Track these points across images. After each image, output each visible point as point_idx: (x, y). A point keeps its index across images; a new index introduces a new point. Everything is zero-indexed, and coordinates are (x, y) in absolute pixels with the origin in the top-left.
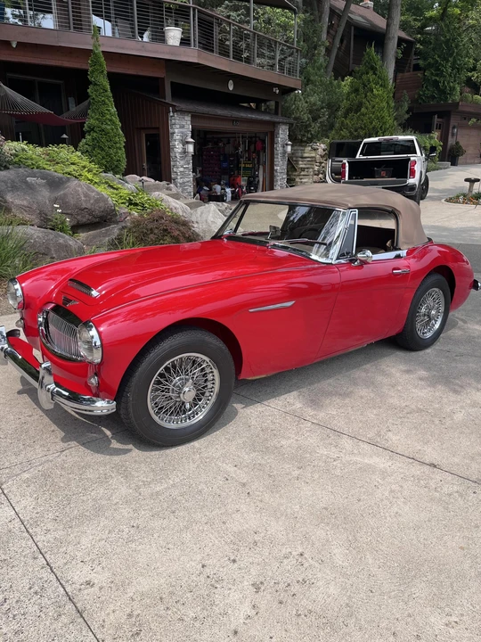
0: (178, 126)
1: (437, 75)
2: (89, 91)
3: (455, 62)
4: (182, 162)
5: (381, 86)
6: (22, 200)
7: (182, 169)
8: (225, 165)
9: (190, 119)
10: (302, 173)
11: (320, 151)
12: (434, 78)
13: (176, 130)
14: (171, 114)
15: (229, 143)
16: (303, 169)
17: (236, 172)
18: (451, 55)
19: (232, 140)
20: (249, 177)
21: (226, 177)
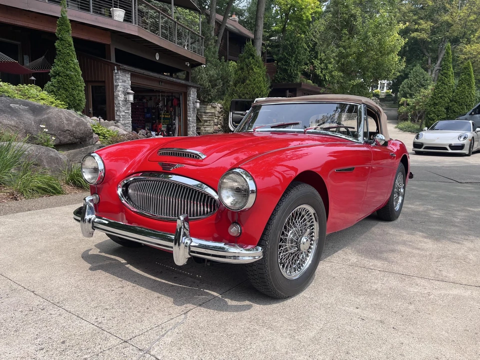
0: (121, 81)
1: (286, 65)
2: (56, 44)
3: (296, 58)
4: (124, 108)
5: (258, 67)
6: (10, 121)
7: (123, 113)
8: (148, 115)
9: (129, 76)
10: (206, 124)
11: (218, 109)
12: (284, 67)
13: (120, 84)
14: (116, 71)
15: (151, 99)
16: (206, 121)
17: (157, 121)
18: (294, 53)
19: (153, 98)
20: (168, 125)
21: (150, 124)
